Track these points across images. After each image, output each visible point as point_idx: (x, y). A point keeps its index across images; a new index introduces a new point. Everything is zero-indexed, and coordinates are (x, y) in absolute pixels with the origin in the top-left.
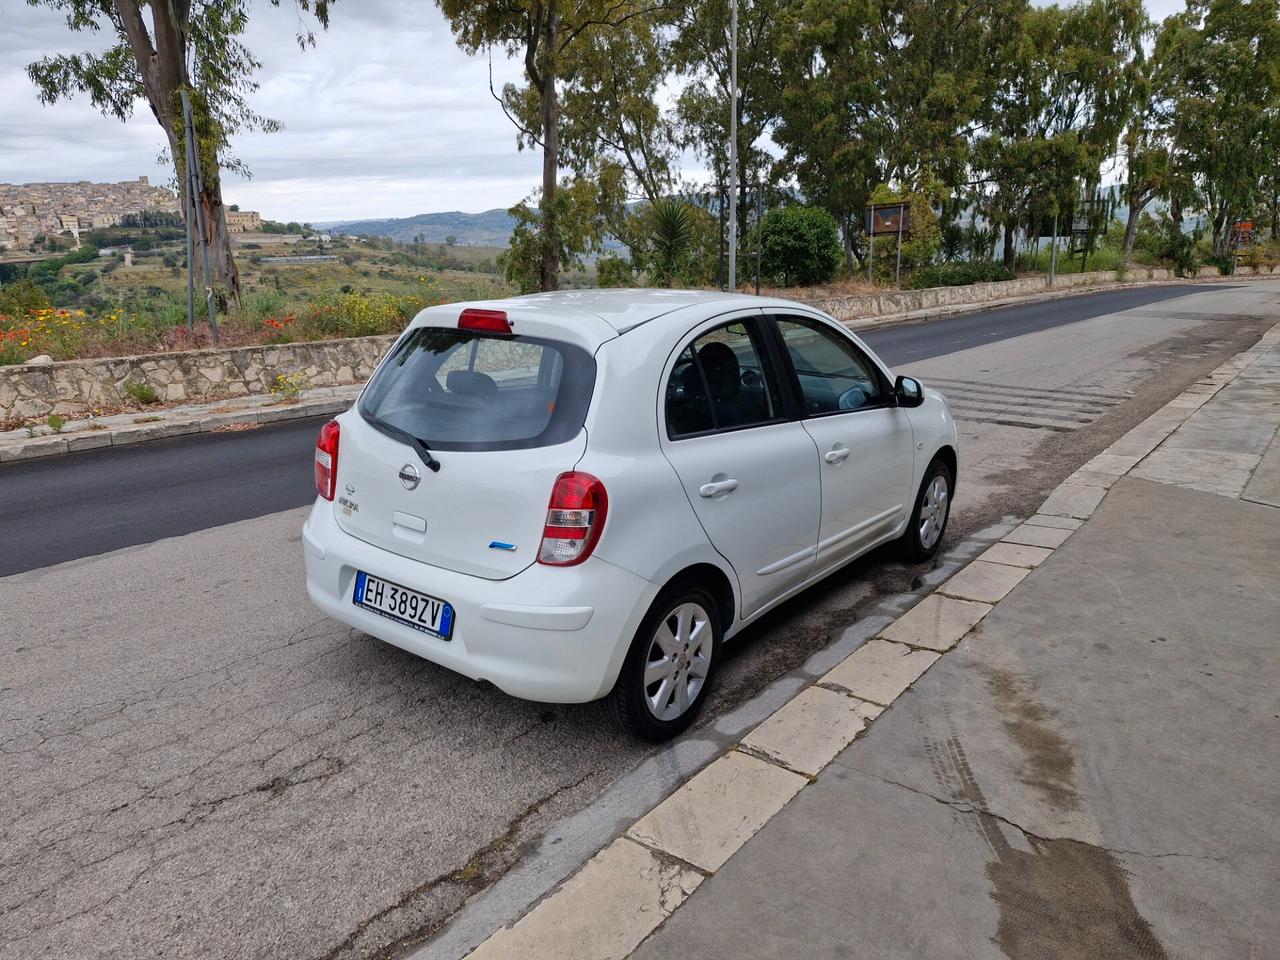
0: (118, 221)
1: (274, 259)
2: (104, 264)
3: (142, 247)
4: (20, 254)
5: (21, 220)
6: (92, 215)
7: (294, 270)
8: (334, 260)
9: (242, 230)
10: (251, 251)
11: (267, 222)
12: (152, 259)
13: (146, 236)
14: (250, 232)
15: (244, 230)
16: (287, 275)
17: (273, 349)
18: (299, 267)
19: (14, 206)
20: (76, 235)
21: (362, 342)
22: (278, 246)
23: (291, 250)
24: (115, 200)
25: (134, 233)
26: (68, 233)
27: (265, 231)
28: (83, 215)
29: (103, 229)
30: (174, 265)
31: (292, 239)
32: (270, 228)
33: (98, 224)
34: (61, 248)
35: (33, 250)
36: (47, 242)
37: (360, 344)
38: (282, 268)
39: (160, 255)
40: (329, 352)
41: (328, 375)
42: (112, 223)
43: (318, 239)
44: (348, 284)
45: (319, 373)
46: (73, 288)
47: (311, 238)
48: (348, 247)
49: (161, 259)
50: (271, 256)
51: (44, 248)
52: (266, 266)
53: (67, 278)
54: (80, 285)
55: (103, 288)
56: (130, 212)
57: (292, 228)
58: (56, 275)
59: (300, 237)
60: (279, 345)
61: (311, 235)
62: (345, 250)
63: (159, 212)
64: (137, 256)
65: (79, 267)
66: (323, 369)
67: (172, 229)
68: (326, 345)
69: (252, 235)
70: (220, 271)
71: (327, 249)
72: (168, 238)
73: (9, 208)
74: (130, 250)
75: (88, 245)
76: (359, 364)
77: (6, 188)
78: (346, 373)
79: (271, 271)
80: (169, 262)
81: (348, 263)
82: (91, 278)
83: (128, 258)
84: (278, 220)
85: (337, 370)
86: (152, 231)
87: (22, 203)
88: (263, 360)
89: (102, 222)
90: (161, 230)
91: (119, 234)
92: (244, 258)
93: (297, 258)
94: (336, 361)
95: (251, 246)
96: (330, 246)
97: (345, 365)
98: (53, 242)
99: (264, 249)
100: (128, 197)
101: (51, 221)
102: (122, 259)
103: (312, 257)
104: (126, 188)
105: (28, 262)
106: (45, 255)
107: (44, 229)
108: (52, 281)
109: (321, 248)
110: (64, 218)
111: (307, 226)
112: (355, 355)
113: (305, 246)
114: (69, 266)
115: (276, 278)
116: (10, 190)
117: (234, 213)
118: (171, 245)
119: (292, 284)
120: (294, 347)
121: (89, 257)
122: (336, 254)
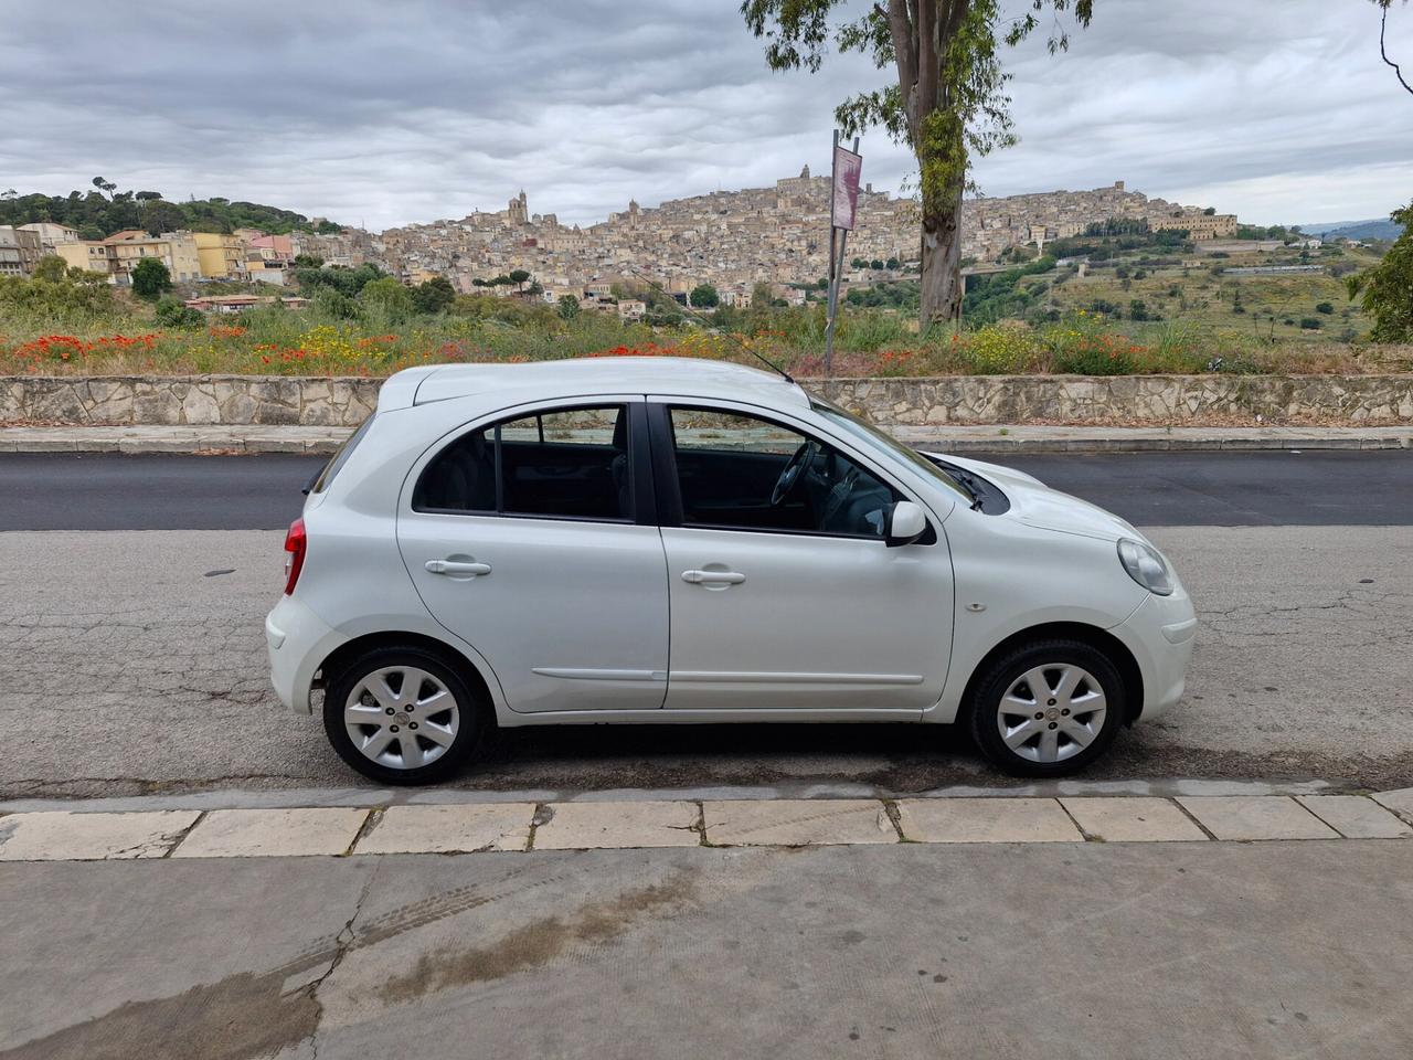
0: (1083, 230)
1: (1240, 269)
2: (1058, 275)
3: (1099, 257)
4: (988, 265)
5: (997, 232)
6: (1060, 226)
7: (1261, 283)
8: (1317, 271)
9: (1212, 236)
10: (1216, 260)
11: (1244, 226)
12: (1105, 270)
13: (1106, 246)
14: (1222, 238)
15: (1215, 236)
16: (1252, 289)
17: (866, 382)
18: (1269, 280)
19: (993, 218)
20: (1040, 246)
21: (968, 381)
22: (1249, 255)
23: (1264, 259)
24: (1085, 208)
25: (1095, 242)
26: (1034, 244)
27: (1239, 237)
28: (1051, 225)
29: (1066, 239)
30: (1126, 277)
31: (1269, 246)
32: (1248, 234)
33: (1063, 234)
34: (1023, 259)
35: (999, 262)
36: (1013, 254)
37: (966, 384)
38: (1247, 281)
39: (1114, 265)
40: (925, 390)
41: (918, 413)
42: (1076, 232)
43: (1303, 245)
44: (1329, 301)
45: (908, 410)
46: (1024, 299)
47: (1297, 244)
48: (1341, 255)
49: (1114, 270)
50: (1238, 267)
51: (1009, 260)
52: (1228, 278)
53: (1021, 290)
54: (1031, 296)
55: (1050, 298)
56: (1096, 221)
57: (1275, 233)
58: (1012, 286)
59: (1281, 243)
60: (873, 379)
61: (1296, 240)
62: (1337, 258)
63: (1126, 219)
64: (1091, 266)
65: (1035, 278)
66: (914, 406)
67: (1135, 237)
68: (924, 382)
69: (1222, 242)
70: (940, 297)
71: (1313, 257)
72: (1127, 247)
73: (989, 221)
74: (1086, 261)
75: (1048, 256)
76: (957, 404)
77: (991, 202)
78: (939, 413)
79: (1235, 284)
80: (1122, 274)
81: (1335, 275)
82: (1042, 289)
83: (1082, 268)
84: (1259, 224)
85: (929, 409)
86: (1113, 240)
87: (1001, 216)
88: (854, 392)
89: (1066, 232)
90: (1122, 238)
91: (1080, 243)
92: (1206, 268)
93: (1269, 269)
94: (931, 399)
95: (1217, 255)
96: (1317, 254)
97: (941, 404)
98: (1018, 253)
99: (1233, 258)
100: (1099, 204)
101: (1023, 232)
102: (1077, 270)
103: (1288, 268)
104: (1100, 195)
105: (992, 274)
106: (1007, 266)
107: (1014, 240)
108: (1007, 291)
109: (1305, 256)
110: (1034, 229)
111: (1295, 229)
112: (954, 394)
113: (1286, 253)
114: (1026, 277)
115: (1237, 292)
116: (994, 204)
117: (1210, 217)
118: (1130, 255)
119: (1254, 299)
120: (888, 382)
121: (1046, 268)
122: (1322, 263)
